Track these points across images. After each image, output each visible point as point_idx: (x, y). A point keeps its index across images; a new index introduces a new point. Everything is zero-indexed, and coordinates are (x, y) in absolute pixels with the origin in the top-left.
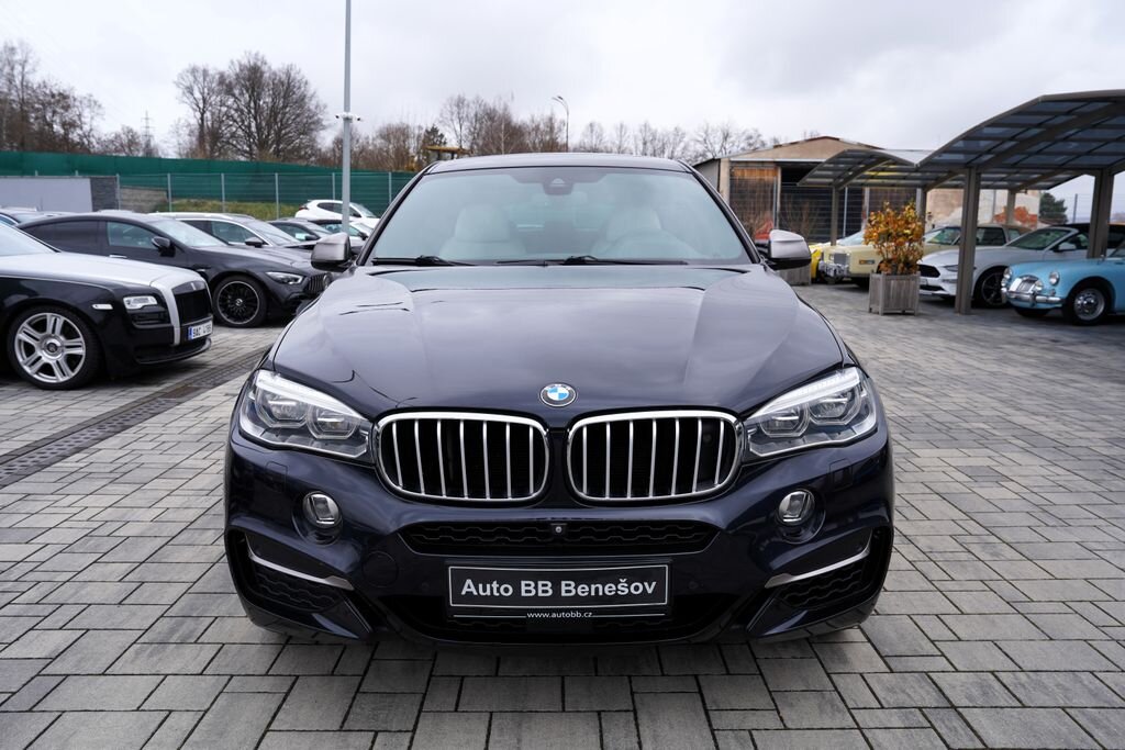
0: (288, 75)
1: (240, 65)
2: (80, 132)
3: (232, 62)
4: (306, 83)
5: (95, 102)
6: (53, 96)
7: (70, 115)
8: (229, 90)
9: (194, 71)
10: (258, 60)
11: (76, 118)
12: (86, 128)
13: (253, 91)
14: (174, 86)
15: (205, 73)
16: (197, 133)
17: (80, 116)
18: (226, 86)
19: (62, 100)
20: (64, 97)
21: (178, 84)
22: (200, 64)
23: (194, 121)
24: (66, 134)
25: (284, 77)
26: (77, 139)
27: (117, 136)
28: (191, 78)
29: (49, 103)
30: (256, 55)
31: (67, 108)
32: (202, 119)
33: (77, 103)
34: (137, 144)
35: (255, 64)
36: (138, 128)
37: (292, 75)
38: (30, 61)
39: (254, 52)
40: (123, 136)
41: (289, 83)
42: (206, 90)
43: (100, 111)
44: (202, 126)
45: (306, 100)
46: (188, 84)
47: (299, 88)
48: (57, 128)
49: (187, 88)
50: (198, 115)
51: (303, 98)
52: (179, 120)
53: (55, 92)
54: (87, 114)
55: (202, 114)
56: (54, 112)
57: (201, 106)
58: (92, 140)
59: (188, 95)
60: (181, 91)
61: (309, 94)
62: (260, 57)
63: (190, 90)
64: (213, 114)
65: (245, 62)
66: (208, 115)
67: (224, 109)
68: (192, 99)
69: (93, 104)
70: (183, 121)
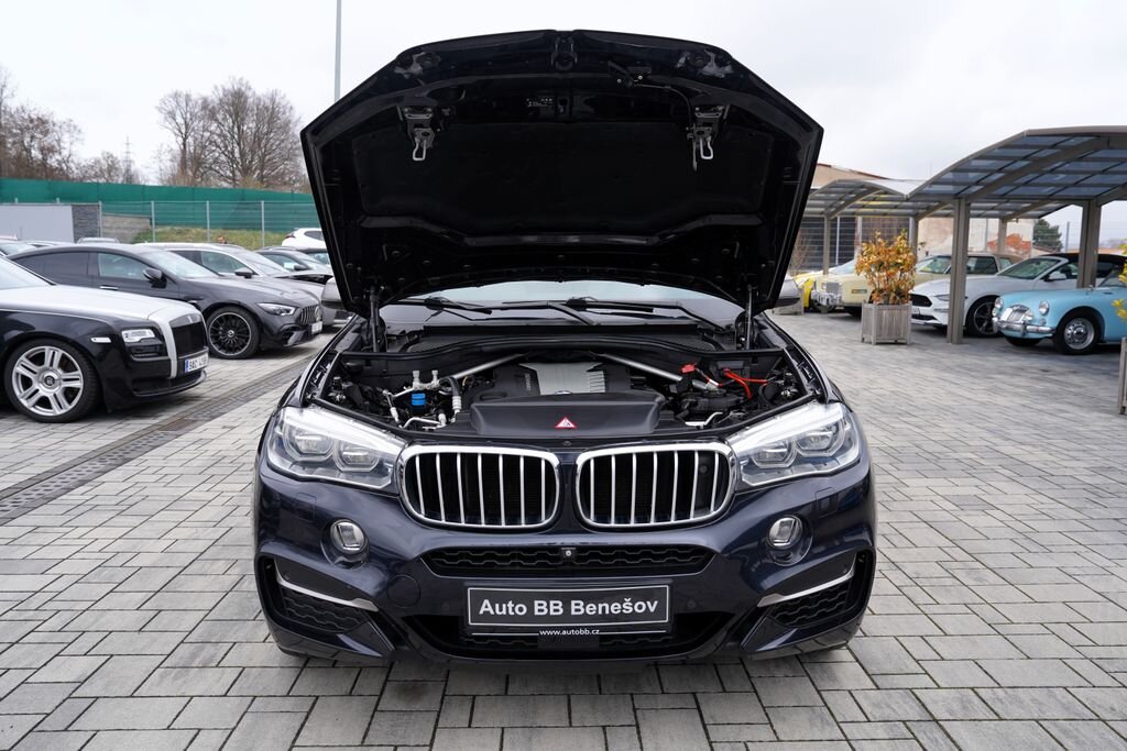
0: (273, 100)
1: (224, 90)
2: (58, 157)
3: (216, 88)
4: (291, 108)
5: (75, 127)
6: (32, 121)
7: (49, 140)
8: (212, 115)
9: (176, 96)
10: (241, 84)
11: (55, 143)
12: (65, 153)
13: (237, 115)
14: (156, 111)
15: (188, 98)
16: (179, 158)
17: (59, 141)
18: (210, 112)
19: (42, 125)
20: (42, 122)
21: (160, 109)
22: (183, 90)
23: (175, 144)
24: (44, 159)
25: (268, 103)
26: (55, 165)
27: (97, 162)
28: (174, 104)
29: (28, 128)
30: (241, 79)
31: (46, 133)
32: (184, 144)
33: (57, 128)
34: (116, 169)
35: (240, 90)
36: (119, 154)
37: (277, 101)
38: (9, 86)
39: (237, 78)
40: (103, 162)
41: (273, 113)
42: (188, 115)
43: (80, 136)
44: (184, 151)
45: (291, 126)
46: (170, 109)
47: (284, 113)
48: (35, 153)
49: (169, 113)
50: (180, 140)
51: (287, 123)
52: (162, 145)
53: (34, 117)
54: (66, 138)
55: (185, 140)
56: (32, 137)
57: (183, 131)
58: (72, 165)
59: (170, 120)
60: (163, 116)
61: (294, 120)
62: (244, 82)
63: (172, 115)
64: (195, 139)
65: (228, 86)
66: (190, 140)
67: (207, 134)
68: (174, 124)
69: (73, 128)
70: (165, 147)
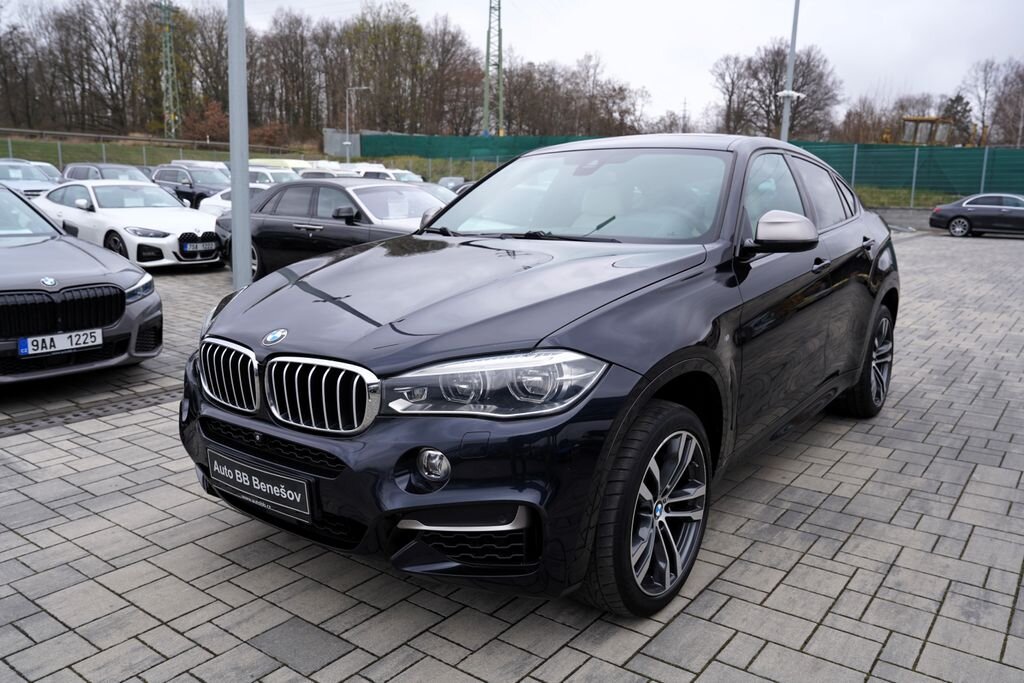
0: (809, 55)
1: (766, 50)
2: (633, 118)
3: (759, 49)
4: (825, 61)
5: (646, 92)
6: (614, 90)
7: (624, 105)
8: (755, 75)
9: (727, 60)
10: (782, 44)
11: (630, 106)
12: (638, 114)
13: (775, 72)
14: (710, 74)
15: (736, 60)
16: (724, 113)
17: (633, 105)
18: (752, 70)
19: (621, 93)
20: (621, 90)
21: (712, 72)
22: (733, 54)
23: (723, 103)
24: (622, 120)
25: (805, 59)
26: (629, 123)
27: (662, 119)
28: (724, 66)
29: (611, 96)
30: (781, 39)
31: (623, 99)
32: (730, 100)
33: (633, 95)
34: (677, 125)
35: (779, 48)
36: (679, 113)
37: (813, 54)
38: (601, 65)
39: (779, 38)
40: (667, 119)
41: (809, 63)
42: (736, 76)
43: (650, 99)
44: (729, 107)
45: (825, 78)
46: (720, 71)
47: (818, 67)
48: (616, 115)
49: (720, 75)
50: (727, 97)
51: (821, 76)
52: (710, 103)
53: (617, 87)
54: (639, 102)
55: (730, 97)
56: (614, 103)
57: (730, 89)
58: (642, 123)
59: (720, 80)
60: (715, 78)
61: (826, 72)
62: (784, 42)
63: (722, 76)
64: (738, 97)
65: (770, 47)
66: (735, 97)
67: (749, 91)
68: (723, 84)
69: (645, 94)
70: (713, 104)
